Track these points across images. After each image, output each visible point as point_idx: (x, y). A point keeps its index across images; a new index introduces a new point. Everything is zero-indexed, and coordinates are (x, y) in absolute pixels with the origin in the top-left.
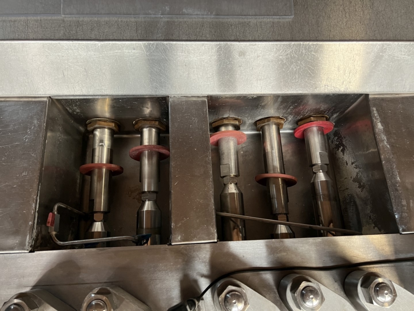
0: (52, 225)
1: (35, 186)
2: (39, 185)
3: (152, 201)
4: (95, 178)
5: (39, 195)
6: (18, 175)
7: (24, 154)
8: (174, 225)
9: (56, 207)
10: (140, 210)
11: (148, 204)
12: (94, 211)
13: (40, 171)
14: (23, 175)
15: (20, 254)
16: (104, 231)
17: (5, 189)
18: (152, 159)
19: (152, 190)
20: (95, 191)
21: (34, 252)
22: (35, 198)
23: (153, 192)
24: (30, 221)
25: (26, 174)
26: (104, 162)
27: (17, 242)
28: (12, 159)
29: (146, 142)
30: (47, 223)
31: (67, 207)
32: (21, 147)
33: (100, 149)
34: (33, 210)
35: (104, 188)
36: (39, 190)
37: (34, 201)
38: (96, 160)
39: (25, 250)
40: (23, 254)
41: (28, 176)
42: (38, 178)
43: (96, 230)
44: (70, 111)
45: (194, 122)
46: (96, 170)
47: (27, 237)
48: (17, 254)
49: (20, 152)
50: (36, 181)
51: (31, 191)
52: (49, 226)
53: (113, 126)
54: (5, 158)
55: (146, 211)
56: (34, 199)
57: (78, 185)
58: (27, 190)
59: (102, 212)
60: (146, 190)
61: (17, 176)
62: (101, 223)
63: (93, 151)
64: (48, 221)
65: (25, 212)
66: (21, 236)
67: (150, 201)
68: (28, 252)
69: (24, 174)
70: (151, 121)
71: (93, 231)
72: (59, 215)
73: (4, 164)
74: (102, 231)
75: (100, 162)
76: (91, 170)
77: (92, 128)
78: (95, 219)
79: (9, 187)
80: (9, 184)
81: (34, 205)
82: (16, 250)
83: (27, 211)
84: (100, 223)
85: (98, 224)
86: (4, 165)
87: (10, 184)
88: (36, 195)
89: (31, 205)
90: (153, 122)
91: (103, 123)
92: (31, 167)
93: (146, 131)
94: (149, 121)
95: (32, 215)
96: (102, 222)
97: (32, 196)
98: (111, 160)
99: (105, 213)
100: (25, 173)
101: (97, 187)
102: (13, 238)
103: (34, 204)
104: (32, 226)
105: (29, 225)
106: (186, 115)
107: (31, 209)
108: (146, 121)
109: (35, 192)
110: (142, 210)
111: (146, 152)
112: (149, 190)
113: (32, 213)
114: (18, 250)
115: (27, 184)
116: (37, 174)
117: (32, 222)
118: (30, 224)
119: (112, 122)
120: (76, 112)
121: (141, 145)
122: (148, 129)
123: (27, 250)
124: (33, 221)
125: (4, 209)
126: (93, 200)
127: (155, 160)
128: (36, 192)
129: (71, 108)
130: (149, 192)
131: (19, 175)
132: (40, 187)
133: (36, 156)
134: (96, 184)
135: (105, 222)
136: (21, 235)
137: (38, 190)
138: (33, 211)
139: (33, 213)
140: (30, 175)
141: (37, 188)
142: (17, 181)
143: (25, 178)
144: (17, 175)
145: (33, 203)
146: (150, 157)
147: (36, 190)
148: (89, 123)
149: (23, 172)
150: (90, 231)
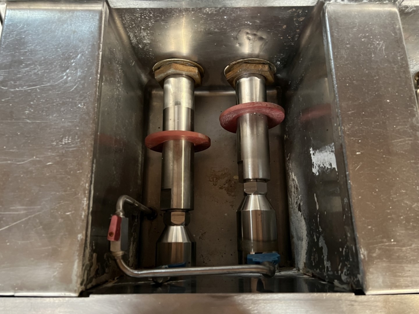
0: (117, 239)
1: (87, 163)
2: (93, 163)
3: (260, 194)
4: (170, 155)
5: (93, 182)
6: (55, 143)
7: (64, 104)
8: (366, 253)
9: (121, 204)
10: (243, 209)
11: (255, 200)
12: (171, 207)
13: (95, 136)
14: (63, 143)
15: (61, 299)
16: (186, 241)
17: (31, 168)
18: (257, 127)
19: (261, 176)
20: (171, 175)
21: (87, 296)
22: (87, 188)
23: (264, 180)
24: (79, 233)
25: (70, 141)
26: (183, 128)
27: (56, 274)
28: (42, 112)
29: (246, 98)
30: (109, 235)
31: (134, 202)
32: (58, 91)
33: (176, 109)
34: (85, 212)
35: (184, 171)
36: (94, 172)
37: (85, 193)
38: (171, 126)
39: (70, 291)
40: (67, 299)
41: (73, 145)
42: (92, 149)
43: (173, 241)
44: (134, 41)
45: (378, 49)
46: (171, 143)
47: (73, 265)
48: (55, 299)
49: (58, 100)
50: (89, 155)
51: (79, 173)
52: (113, 240)
53: (195, 72)
54: (30, 111)
55: (252, 211)
56: (85, 189)
57: (140, 166)
58: (72, 172)
59: (183, 210)
60: (250, 177)
61: (52, 145)
62: (181, 227)
63: (165, 112)
64: (110, 231)
65: (68, 213)
66: (62, 263)
67: (258, 194)
68: (77, 295)
69: (65, 141)
70: (257, 65)
71: (169, 240)
72: (128, 219)
73: (28, 121)
74: (184, 242)
75: (176, 130)
76: (162, 142)
77: (162, 75)
78: (172, 221)
79: (39, 166)
80: (38, 159)
81: (87, 200)
82: (53, 291)
83: (73, 212)
84: (179, 228)
85: (177, 230)
86: (27, 123)
87: (41, 159)
88: (89, 182)
89: (80, 201)
90: (261, 66)
91: (181, 67)
92: (78, 128)
93: (245, 82)
94: (254, 65)
95: (83, 221)
96: (183, 226)
97: (81, 184)
98: (192, 127)
99: (186, 211)
100: (68, 140)
101: (173, 169)
102: (48, 266)
103: (85, 199)
104: (84, 242)
105: (78, 241)
106: (362, 36)
107: (81, 209)
108: (248, 65)
109: (87, 176)
110: (246, 209)
111: (247, 116)
112: (257, 177)
113: (83, 217)
114: (58, 290)
115: (71, 159)
116: (89, 142)
117: (83, 235)
118: (79, 239)
119: (195, 66)
120: (143, 43)
121: (239, 104)
122: (248, 79)
123: (75, 292)
124: (84, 232)
125: (30, 207)
126: (170, 190)
127: (261, 128)
128: (89, 176)
129: (137, 34)
130: (256, 180)
131: (57, 143)
132: (94, 166)
133: (87, 108)
134: (171, 164)
135: (187, 226)
136: (62, 261)
137: (92, 173)
138: (83, 214)
139: (85, 216)
140: (77, 143)
141: (91, 168)
142: (53, 154)
143: (67, 148)
144: (53, 142)
145: (83, 196)
146: (254, 123)
147: (89, 172)
148: (157, 67)
149: (64, 137)
150: (165, 241)
